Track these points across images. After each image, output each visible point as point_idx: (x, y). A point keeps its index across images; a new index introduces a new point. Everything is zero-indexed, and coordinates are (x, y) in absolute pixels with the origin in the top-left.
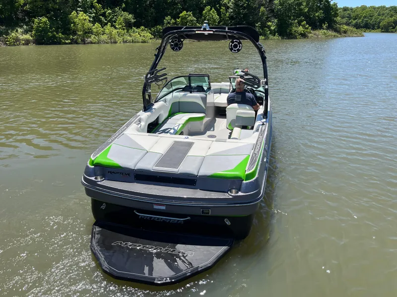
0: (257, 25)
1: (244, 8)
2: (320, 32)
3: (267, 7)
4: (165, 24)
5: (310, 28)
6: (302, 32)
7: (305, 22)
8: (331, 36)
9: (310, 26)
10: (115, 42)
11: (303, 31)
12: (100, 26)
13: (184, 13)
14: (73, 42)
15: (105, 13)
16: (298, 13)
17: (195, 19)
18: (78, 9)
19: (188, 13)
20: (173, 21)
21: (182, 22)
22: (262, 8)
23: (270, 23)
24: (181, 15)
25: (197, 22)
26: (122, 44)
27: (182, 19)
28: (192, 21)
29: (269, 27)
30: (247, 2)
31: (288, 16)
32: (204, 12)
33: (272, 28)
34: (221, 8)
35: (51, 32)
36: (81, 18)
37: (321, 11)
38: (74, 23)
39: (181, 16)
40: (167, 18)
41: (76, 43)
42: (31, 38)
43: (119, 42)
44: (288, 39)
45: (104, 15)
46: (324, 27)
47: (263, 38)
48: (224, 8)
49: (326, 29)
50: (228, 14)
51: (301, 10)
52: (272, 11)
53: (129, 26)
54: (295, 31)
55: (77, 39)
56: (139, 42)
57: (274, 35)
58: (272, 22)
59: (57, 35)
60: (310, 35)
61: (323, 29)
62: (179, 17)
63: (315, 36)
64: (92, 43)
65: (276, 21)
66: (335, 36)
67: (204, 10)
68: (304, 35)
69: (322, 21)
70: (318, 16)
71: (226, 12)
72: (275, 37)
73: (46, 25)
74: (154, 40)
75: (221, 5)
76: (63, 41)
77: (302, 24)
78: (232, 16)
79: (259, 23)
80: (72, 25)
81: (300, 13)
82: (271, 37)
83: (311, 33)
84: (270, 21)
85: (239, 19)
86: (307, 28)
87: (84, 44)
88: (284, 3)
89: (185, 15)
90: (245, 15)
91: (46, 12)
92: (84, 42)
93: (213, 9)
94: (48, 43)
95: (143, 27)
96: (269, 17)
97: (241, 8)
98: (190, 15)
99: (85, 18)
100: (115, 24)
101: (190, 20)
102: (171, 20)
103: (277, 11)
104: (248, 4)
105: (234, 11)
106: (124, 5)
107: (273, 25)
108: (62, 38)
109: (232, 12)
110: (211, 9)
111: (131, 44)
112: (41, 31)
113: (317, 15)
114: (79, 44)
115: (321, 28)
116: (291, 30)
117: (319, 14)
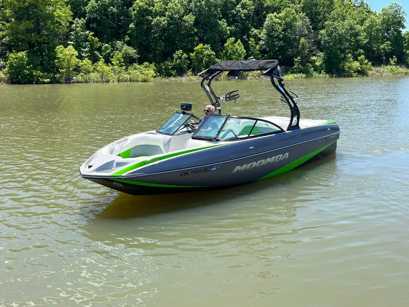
0: (295, 60)
1: (280, 39)
2: (385, 70)
3: (310, 39)
4: (174, 60)
5: (370, 63)
6: (359, 69)
7: (363, 56)
8: (401, 73)
9: (369, 61)
10: (108, 81)
11: (361, 67)
12: (90, 62)
13: (201, 45)
14: (54, 81)
15: (100, 47)
16: (353, 45)
17: (213, 53)
18: (70, 42)
19: (205, 46)
20: (185, 55)
21: (197, 57)
22: (303, 40)
23: (314, 58)
24: (196, 48)
25: (216, 58)
26: (116, 83)
27: (197, 53)
28: (210, 55)
29: (313, 62)
30: (283, 33)
31: (340, 49)
32: (226, 44)
33: (318, 64)
34: (250, 40)
35: (28, 70)
36: (67, 53)
37: (388, 42)
38: (58, 58)
39: (196, 50)
40: (177, 52)
41: (58, 82)
42: (3, 76)
43: (111, 81)
44: (339, 77)
45: (99, 49)
46: (392, 62)
47: (304, 75)
48: (253, 40)
49: (395, 65)
50: (258, 47)
51: (357, 41)
52: (318, 43)
53: (129, 61)
54: (349, 68)
55: (61, 77)
56: (138, 81)
57: (320, 73)
58: (317, 56)
59: (34, 73)
60: (371, 72)
61: (390, 64)
62: (194, 51)
63: (377, 74)
64: (78, 82)
65: (322, 54)
66: (406, 73)
67: (226, 42)
68: (362, 73)
69: (389, 55)
70: (384, 49)
71: (256, 44)
72: (321, 75)
73: (23, 61)
74: (159, 79)
75: (249, 36)
76: (41, 80)
77: (359, 58)
78: (264, 50)
79: (299, 58)
80: (56, 61)
81: (358, 45)
82: (315, 74)
83: (371, 70)
84: (314, 55)
85: (273, 53)
86: (366, 64)
87: (69, 83)
88: (332, 33)
89: (201, 48)
90: (281, 48)
91: (30, 46)
92: (68, 81)
93: (239, 41)
94: (23, 82)
95: (146, 63)
96: (312, 51)
97: (275, 40)
98: (207, 49)
99: (72, 53)
100: (112, 59)
101: (208, 55)
102: (182, 54)
103: (325, 43)
104: (284, 35)
105: (267, 43)
106: (127, 38)
107: (318, 59)
108: (39, 76)
109: (264, 45)
110: (236, 41)
111: (128, 83)
112: (16, 68)
113: (382, 47)
114: (63, 83)
115: (387, 63)
116: (343, 67)
117: (385, 46)
